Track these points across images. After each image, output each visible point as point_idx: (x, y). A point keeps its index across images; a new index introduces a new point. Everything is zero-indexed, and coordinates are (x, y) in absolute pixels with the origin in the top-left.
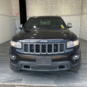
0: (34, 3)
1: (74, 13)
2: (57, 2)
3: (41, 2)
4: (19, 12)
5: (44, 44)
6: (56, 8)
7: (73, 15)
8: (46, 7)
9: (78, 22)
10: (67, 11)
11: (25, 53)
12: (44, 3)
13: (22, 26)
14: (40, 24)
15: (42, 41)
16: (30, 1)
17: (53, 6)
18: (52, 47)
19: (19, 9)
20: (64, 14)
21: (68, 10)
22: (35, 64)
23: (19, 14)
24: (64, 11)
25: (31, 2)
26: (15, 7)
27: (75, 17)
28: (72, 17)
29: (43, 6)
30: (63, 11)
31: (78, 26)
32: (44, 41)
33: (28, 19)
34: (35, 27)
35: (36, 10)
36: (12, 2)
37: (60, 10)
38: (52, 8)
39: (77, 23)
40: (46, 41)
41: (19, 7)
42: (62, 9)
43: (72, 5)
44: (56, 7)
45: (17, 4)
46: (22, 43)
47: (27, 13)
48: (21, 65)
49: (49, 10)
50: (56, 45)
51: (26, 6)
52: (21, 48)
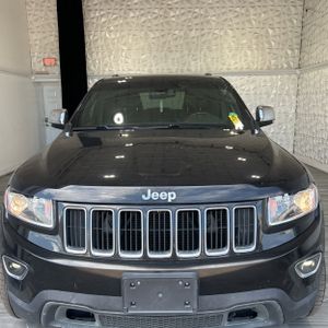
0: (117, 23)
1: (273, 62)
2: (208, 22)
3: (143, 19)
4: (57, 56)
5: (159, 210)
6: (204, 43)
7: (269, 72)
8: (163, 40)
9: (287, 98)
10: (246, 56)
11: (69, 250)
12: (155, 22)
13: (63, 115)
14: (140, 106)
15: (152, 194)
16: (102, 16)
17: (193, 33)
18: (197, 225)
19: (57, 44)
20: (232, 67)
21: (249, 53)
22: (119, 306)
23: (56, 64)
24: (233, 55)
25: (103, 20)
26: (40, 36)
27: (274, 77)
28: (263, 78)
29: (152, 36)
30: (230, 54)
31: (286, 114)
32: (163, 196)
33: (91, 84)
34: (119, 118)
35: (125, 48)
36: (30, 18)
37: (217, 50)
38: (187, 43)
39: (284, 101)
40: (170, 195)
41: (57, 39)
42: (226, 46)
43: (263, 32)
44: (204, 39)
45: (49, 24)
46: (57, 203)
47: (89, 62)
48: (53, 309)
49: (173, 49)
50: (218, 217)
51: (86, 33)
52: (51, 226)
